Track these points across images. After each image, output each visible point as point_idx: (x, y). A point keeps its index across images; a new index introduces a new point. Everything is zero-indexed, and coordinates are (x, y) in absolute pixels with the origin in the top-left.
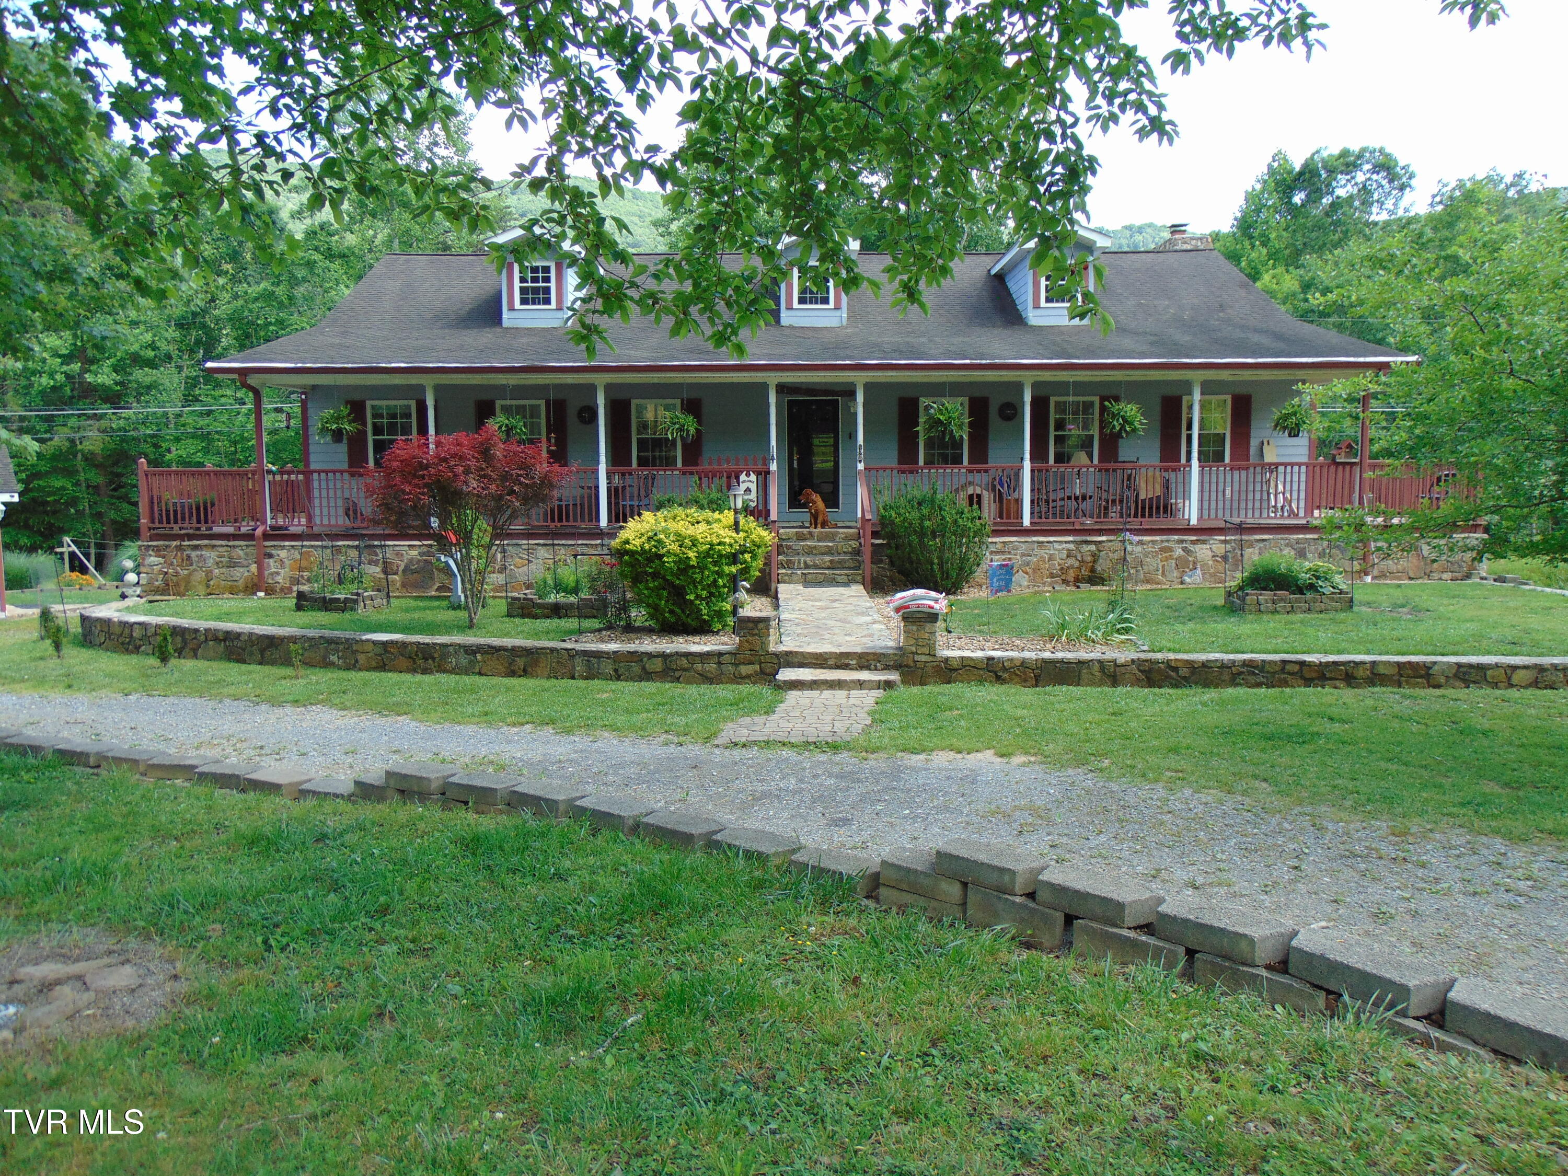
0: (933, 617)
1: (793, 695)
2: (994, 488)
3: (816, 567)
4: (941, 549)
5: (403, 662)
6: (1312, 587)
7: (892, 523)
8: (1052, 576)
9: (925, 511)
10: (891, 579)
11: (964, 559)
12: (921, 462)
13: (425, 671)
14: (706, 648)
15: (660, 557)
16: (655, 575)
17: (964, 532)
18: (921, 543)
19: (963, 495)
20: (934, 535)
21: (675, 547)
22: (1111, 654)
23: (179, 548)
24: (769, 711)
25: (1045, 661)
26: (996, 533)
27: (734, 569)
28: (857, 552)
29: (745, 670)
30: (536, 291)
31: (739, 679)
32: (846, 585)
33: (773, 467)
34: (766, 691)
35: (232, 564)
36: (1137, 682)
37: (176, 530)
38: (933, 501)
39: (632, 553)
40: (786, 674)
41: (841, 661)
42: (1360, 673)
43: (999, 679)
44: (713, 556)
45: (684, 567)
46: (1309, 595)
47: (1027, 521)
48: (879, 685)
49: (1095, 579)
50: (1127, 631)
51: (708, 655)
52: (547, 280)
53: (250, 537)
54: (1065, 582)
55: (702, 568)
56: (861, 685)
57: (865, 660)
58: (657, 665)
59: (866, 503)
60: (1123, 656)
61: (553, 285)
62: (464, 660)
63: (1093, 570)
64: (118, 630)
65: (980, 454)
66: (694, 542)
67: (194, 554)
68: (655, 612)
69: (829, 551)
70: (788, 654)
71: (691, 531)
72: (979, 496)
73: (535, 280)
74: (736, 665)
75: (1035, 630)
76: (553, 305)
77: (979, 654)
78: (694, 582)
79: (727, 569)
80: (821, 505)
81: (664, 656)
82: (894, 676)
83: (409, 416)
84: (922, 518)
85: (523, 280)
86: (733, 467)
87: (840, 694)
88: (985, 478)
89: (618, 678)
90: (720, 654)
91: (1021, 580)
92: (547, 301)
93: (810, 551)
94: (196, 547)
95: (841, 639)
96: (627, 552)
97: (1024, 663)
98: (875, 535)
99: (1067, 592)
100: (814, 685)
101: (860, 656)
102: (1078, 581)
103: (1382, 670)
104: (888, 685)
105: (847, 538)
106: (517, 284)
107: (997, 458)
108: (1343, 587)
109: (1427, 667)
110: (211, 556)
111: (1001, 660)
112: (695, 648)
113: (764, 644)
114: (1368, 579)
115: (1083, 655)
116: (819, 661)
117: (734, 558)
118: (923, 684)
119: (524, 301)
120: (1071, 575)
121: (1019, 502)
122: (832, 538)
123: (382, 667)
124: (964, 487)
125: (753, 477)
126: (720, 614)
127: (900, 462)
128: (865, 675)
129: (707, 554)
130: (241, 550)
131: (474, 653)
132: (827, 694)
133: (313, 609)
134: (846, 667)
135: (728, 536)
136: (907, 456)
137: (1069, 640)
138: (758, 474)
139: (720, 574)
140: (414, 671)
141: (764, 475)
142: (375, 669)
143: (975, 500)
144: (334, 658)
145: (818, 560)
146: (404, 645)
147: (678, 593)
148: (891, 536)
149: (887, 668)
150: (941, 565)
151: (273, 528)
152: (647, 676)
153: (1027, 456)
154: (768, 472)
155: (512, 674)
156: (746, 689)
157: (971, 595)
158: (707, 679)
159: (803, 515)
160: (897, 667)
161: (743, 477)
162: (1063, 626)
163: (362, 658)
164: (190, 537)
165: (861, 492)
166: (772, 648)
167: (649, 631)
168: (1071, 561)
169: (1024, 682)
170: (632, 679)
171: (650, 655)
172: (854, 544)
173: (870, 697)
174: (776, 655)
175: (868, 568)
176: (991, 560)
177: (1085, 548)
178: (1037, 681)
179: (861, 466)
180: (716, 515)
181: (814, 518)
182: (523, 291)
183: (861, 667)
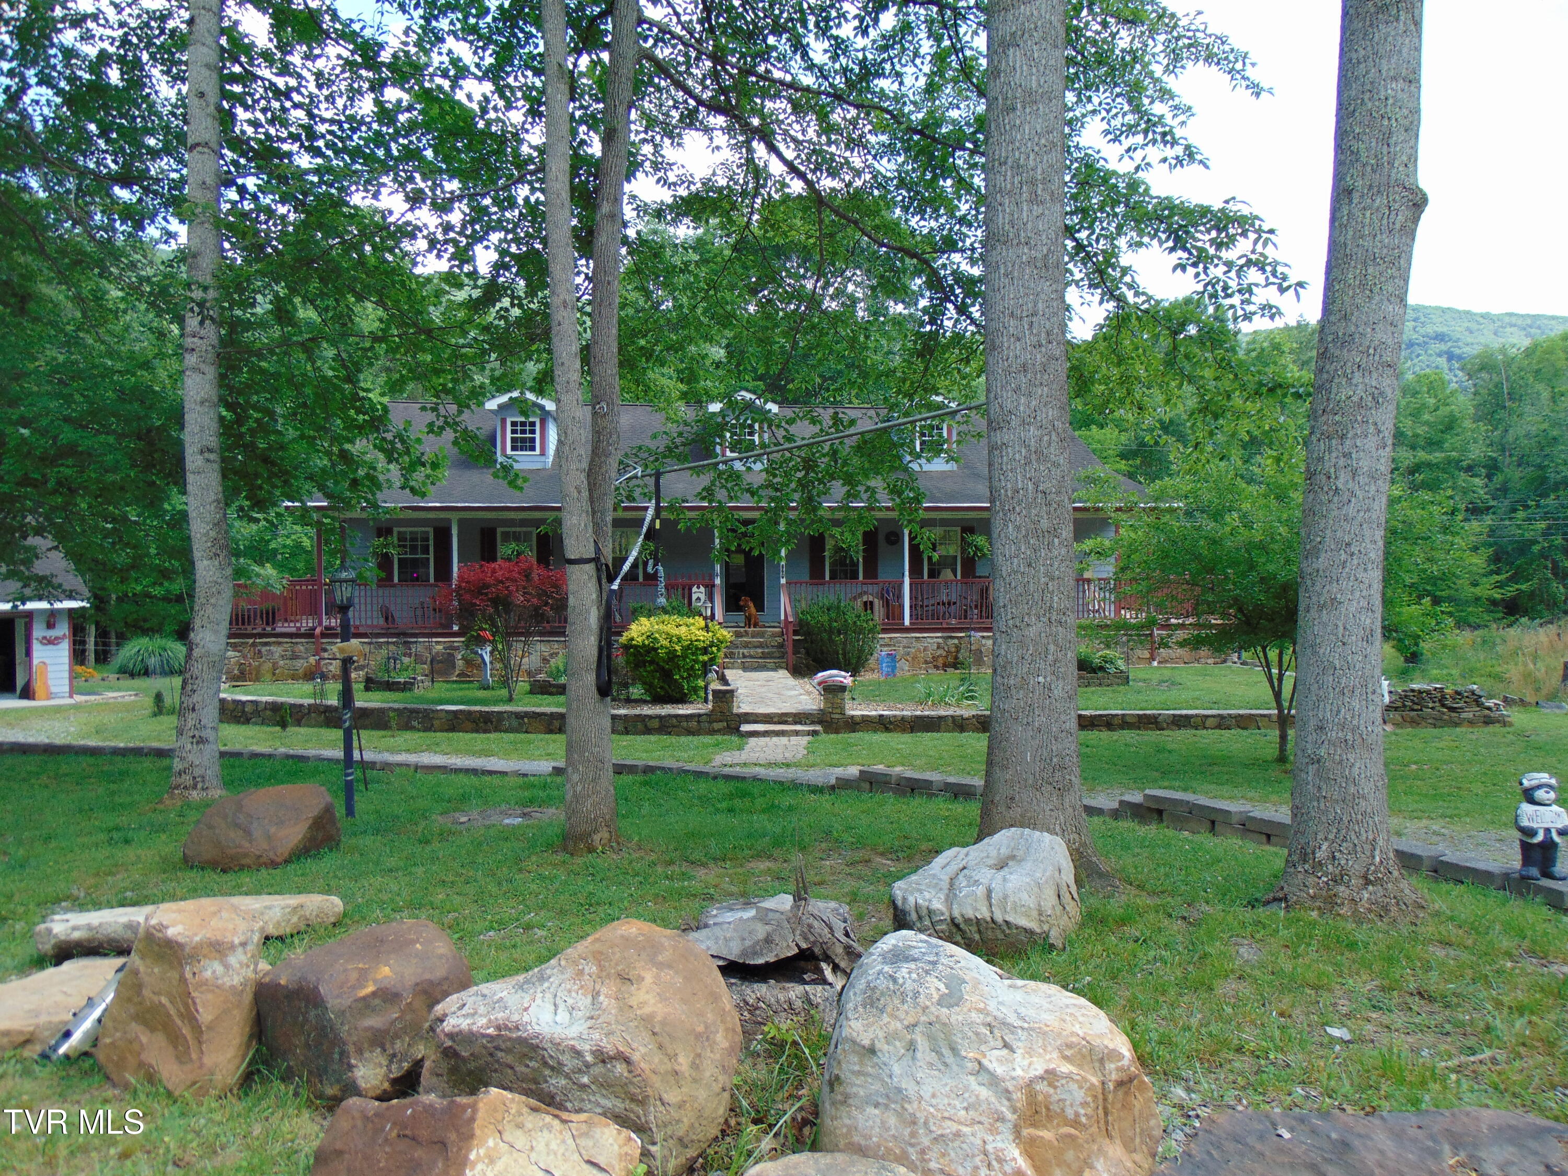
0: (843, 688)
1: (753, 741)
2: (882, 597)
3: (751, 657)
4: (844, 643)
5: (470, 725)
6: (1101, 668)
7: (808, 624)
8: (926, 662)
9: (833, 615)
10: (807, 666)
11: (861, 651)
12: (827, 578)
13: (485, 731)
14: (689, 712)
15: (656, 649)
16: (652, 662)
17: (861, 630)
18: (830, 639)
19: (859, 603)
20: (839, 633)
21: (666, 643)
22: (959, 712)
23: (254, 644)
24: (740, 748)
25: (917, 717)
26: (885, 631)
27: (706, 658)
28: (781, 646)
29: (717, 726)
30: (523, 440)
31: (712, 732)
32: (775, 669)
33: (718, 581)
34: (735, 738)
35: (294, 657)
36: (976, 730)
37: (249, 629)
38: (838, 608)
39: (636, 647)
40: (745, 728)
41: (782, 718)
42: (1116, 721)
43: (887, 730)
44: (691, 648)
45: (672, 656)
46: (1100, 674)
47: (907, 622)
48: (809, 733)
49: (956, 665)
50: (972, 698)
51: (691, 716)
52: (533, 432)
53: (309, 634)
54: (937, 667)
55: (684, 657)
56: (797, 733)
57: (799, 718)
58: (655, 724)
59: (789, 609)
60: (966, 713)
61: (537, 436)
62: (515, 723)
63: (956, 658)
64: (231, 707)
65: (871, 572)
66: (679, 639)
67: (264, 649)
68: (649, 687)
69: (761, 646)
70: (747, 714)
71: (675, 631)
72: (871, 603)
73: (523, 432)
74: (710, 722)
75: (912, 699)
76: (538, 452)
77: (874, 713)
78: (679, 667)
79: (701, 658)
80: (753, 610)
81: (660, 717)
82: (818, 728)
83: (427, 540)
84: (831, 620)
85: (513, 432)
86: (686, 581)
87: (784, 740)
88: (876, 588)
89: (627, 733)
90: (700, 715)
91: (904, 665)
92: (533, 448)
93: (746, 645)
94: (266, 644)
95: (781, 705)
96: (632, 646)
97: (903, 718)
98: (796, 633)
99: (937, 674)
100: (765, 734)
101: (795, 715)
102: (945, 666)
103: (1128, 719)
104: (814, 733)
105: (774, 635)
106: (509, 435)
107: (885, 575)
108: (1123, 668)
109: (1155, 717)
110: (277, 651)
111: (888, 717)
112: (681, 712)
113: (730, 708)
114: (1155, 664)
115: (942, 713)
116: (767, 719)
117: (705, 651)
118: (837, 732)
119: (514, 448)
120: (940, 662)
121: (902, 607)
122: (762, 635)
123: (452, 729)
124: (861, 595)
125: (702, 589)
126: (695, 690)
127: (812, 577)
128: (798, 727)
129: (688, 647)
130: (302, 646)
131: (522, 718)
132: (775, 739)
133: (378, 689)
134: (785, 723)
135: (702, 635)
136: (816, 573)
137: (933, 704)
138: (706, 586)
139: (696, 661)
140: (477, 731)
141: (710, 587)
142: (447, 731)
143: (869, 606)
144: (415, 723)
145: (752, 652)
146: (470, 712)
147: (667, 675)
148: (808, 634)
149: (813, 723)
150: (844, 654)
151: (327, 628)
152: (648, 731)
153: (907, 573)
154: (713, 586)
155: (551, 732)
156: (720, 738)
157: (867, 676)
158: (690, 732)
159: (740, 617)
160: (820, 722)
161: (694, 589)
162: (929, 695)
163: (436, 723)
164: (261, 636)
165: (784, 599)
166: (735, 711)
167: (645, 702)
168: (940, 652)
169: (904, 731)
170: (636, 733)
171: (650, 717)
172: (779, 640)
173: (806, 739)
174: (738, 715)
175: (792, 658)
176: (881, 652)
177: (951, 642)
178: (912, 730)
179: (783, 581)
180: (691, 620)
181: (749, 622)
182: (514, 440)
183: (796, 723)
